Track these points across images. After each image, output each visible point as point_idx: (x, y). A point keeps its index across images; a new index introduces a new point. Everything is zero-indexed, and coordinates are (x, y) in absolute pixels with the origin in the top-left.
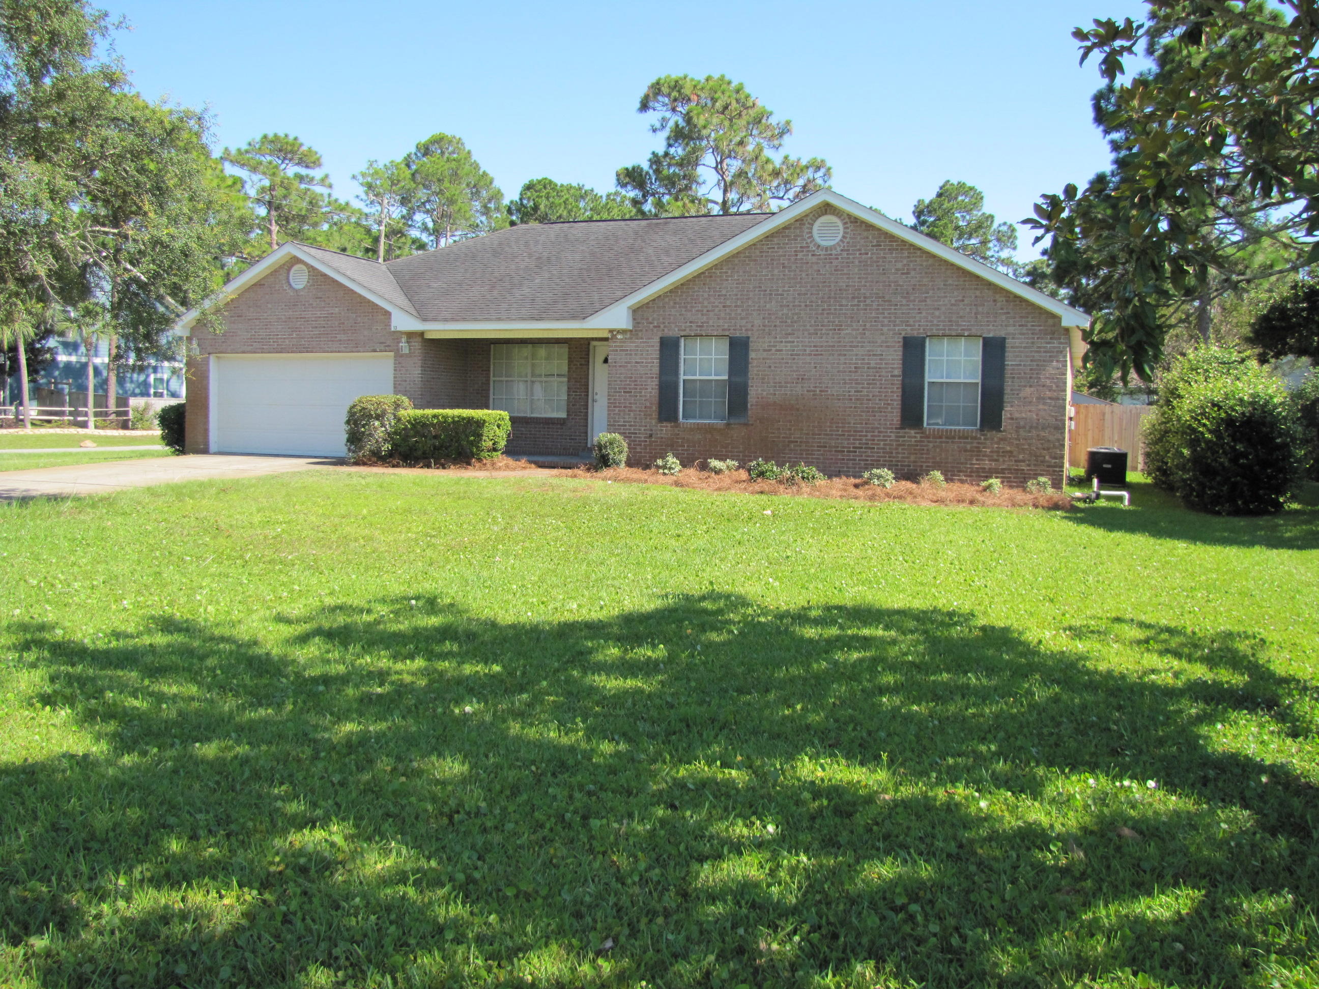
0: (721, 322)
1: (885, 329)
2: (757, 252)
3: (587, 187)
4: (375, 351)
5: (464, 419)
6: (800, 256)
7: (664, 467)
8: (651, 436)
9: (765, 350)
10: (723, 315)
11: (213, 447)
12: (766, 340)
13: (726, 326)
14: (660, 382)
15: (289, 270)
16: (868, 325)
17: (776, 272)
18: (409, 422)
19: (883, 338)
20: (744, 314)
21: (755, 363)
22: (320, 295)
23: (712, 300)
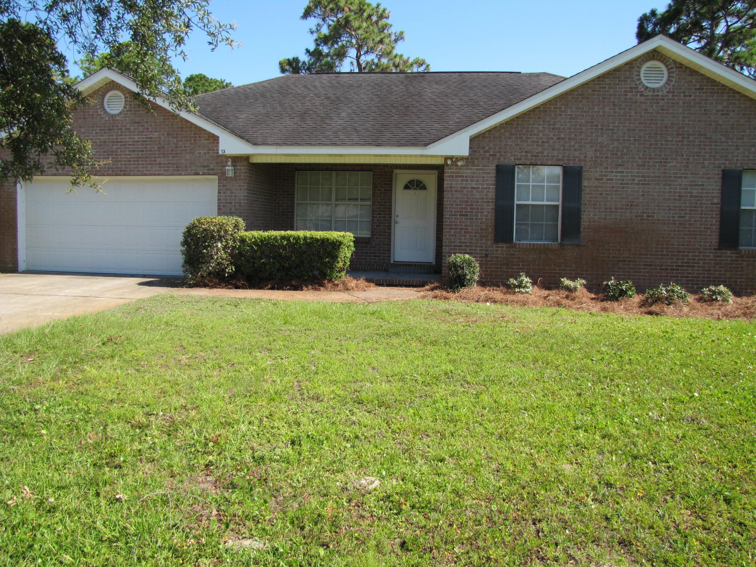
0: (555, 153)
1: (706, 162)
2: (590, 91)
3: (227, 81)
4: (197, 174)
5: (317, 240)
6: (629, 95)
7: (519, 286)
8: (486, 255)
9: (596, 179)
10: (557, 146)
11: (22, 265)
12: (598, 169)
13: (560, 157)
14: (496, 205)
15: (103, 96)
16: (691, 159)
17: (607, 109)
18: (255, 243)
19: (704, 170)
20: (577, 146)
21: (587, 190)
22: (137, 119)
23: (547, 132)
